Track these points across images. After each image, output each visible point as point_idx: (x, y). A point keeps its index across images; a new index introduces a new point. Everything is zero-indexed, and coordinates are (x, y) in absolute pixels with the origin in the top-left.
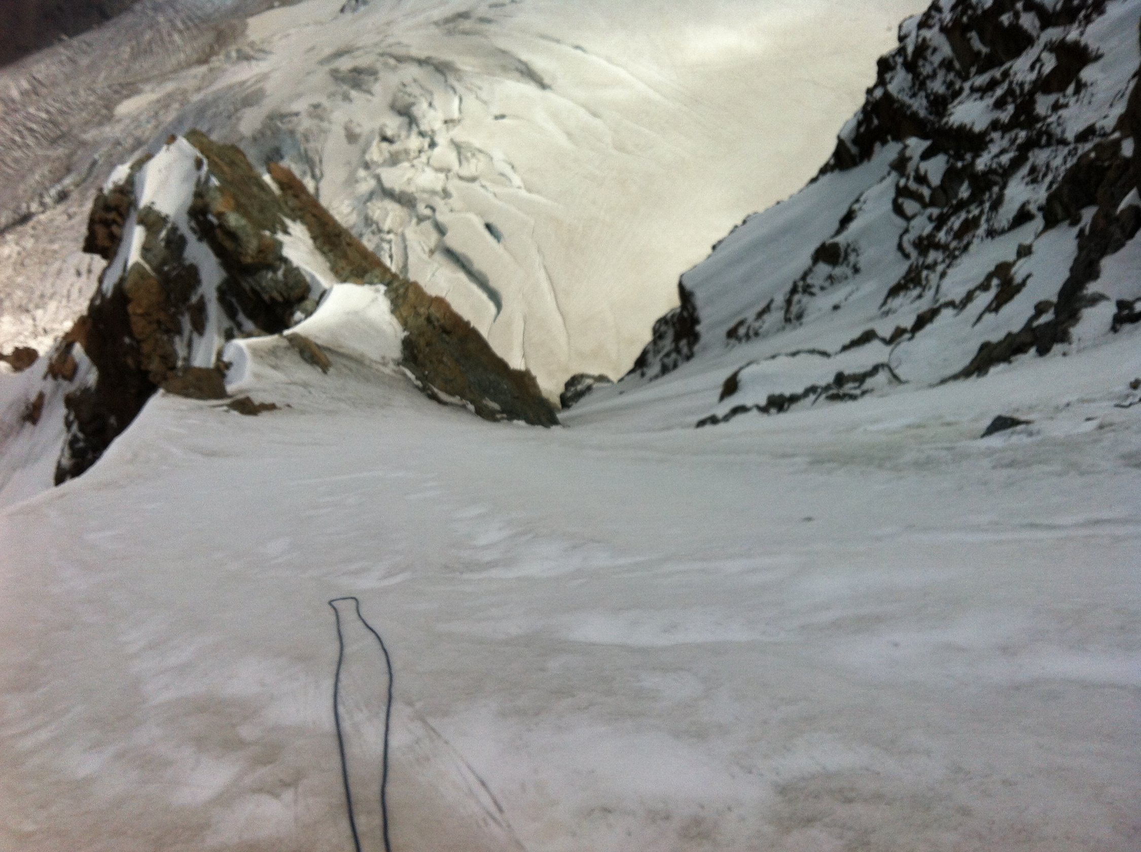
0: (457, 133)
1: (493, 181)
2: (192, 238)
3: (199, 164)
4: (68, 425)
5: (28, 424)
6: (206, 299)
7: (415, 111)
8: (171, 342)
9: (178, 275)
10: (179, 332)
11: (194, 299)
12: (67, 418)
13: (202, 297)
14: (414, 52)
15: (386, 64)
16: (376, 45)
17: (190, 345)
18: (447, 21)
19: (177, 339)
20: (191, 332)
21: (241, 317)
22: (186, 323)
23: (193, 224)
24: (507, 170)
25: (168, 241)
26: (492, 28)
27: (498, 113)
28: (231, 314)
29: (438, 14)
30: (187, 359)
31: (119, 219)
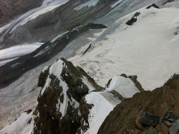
0: (100, 71)
1: (106, 78)
2: (61, 81)
3: (63, 64)
4: (34, 124)
5: (28, 124)
6: (64, 94)
7: (93, 69)
8: (55, 105)
9: (58, 89)
10: (57, 103)
11: (61, 95)
12: (34, 123)
13: (63, 94)
14: (93, 60)
15: (88, 62)
16: (87, 60)
17: (60, 106)
18: (97, 56)
19: (57, 104)
20: (60, 102)
21: (72, 98)
22: (59, 100)
23: (62, 77)
24: (108, 76)
25: (56, 82)
26: (105, 56)
27: (106, 68)
28: (70, 98)
29: (95, 55)
30: (59, 109)
31: (45, 77)
